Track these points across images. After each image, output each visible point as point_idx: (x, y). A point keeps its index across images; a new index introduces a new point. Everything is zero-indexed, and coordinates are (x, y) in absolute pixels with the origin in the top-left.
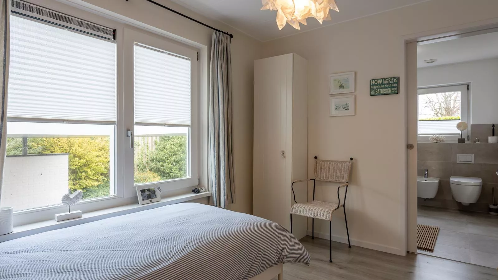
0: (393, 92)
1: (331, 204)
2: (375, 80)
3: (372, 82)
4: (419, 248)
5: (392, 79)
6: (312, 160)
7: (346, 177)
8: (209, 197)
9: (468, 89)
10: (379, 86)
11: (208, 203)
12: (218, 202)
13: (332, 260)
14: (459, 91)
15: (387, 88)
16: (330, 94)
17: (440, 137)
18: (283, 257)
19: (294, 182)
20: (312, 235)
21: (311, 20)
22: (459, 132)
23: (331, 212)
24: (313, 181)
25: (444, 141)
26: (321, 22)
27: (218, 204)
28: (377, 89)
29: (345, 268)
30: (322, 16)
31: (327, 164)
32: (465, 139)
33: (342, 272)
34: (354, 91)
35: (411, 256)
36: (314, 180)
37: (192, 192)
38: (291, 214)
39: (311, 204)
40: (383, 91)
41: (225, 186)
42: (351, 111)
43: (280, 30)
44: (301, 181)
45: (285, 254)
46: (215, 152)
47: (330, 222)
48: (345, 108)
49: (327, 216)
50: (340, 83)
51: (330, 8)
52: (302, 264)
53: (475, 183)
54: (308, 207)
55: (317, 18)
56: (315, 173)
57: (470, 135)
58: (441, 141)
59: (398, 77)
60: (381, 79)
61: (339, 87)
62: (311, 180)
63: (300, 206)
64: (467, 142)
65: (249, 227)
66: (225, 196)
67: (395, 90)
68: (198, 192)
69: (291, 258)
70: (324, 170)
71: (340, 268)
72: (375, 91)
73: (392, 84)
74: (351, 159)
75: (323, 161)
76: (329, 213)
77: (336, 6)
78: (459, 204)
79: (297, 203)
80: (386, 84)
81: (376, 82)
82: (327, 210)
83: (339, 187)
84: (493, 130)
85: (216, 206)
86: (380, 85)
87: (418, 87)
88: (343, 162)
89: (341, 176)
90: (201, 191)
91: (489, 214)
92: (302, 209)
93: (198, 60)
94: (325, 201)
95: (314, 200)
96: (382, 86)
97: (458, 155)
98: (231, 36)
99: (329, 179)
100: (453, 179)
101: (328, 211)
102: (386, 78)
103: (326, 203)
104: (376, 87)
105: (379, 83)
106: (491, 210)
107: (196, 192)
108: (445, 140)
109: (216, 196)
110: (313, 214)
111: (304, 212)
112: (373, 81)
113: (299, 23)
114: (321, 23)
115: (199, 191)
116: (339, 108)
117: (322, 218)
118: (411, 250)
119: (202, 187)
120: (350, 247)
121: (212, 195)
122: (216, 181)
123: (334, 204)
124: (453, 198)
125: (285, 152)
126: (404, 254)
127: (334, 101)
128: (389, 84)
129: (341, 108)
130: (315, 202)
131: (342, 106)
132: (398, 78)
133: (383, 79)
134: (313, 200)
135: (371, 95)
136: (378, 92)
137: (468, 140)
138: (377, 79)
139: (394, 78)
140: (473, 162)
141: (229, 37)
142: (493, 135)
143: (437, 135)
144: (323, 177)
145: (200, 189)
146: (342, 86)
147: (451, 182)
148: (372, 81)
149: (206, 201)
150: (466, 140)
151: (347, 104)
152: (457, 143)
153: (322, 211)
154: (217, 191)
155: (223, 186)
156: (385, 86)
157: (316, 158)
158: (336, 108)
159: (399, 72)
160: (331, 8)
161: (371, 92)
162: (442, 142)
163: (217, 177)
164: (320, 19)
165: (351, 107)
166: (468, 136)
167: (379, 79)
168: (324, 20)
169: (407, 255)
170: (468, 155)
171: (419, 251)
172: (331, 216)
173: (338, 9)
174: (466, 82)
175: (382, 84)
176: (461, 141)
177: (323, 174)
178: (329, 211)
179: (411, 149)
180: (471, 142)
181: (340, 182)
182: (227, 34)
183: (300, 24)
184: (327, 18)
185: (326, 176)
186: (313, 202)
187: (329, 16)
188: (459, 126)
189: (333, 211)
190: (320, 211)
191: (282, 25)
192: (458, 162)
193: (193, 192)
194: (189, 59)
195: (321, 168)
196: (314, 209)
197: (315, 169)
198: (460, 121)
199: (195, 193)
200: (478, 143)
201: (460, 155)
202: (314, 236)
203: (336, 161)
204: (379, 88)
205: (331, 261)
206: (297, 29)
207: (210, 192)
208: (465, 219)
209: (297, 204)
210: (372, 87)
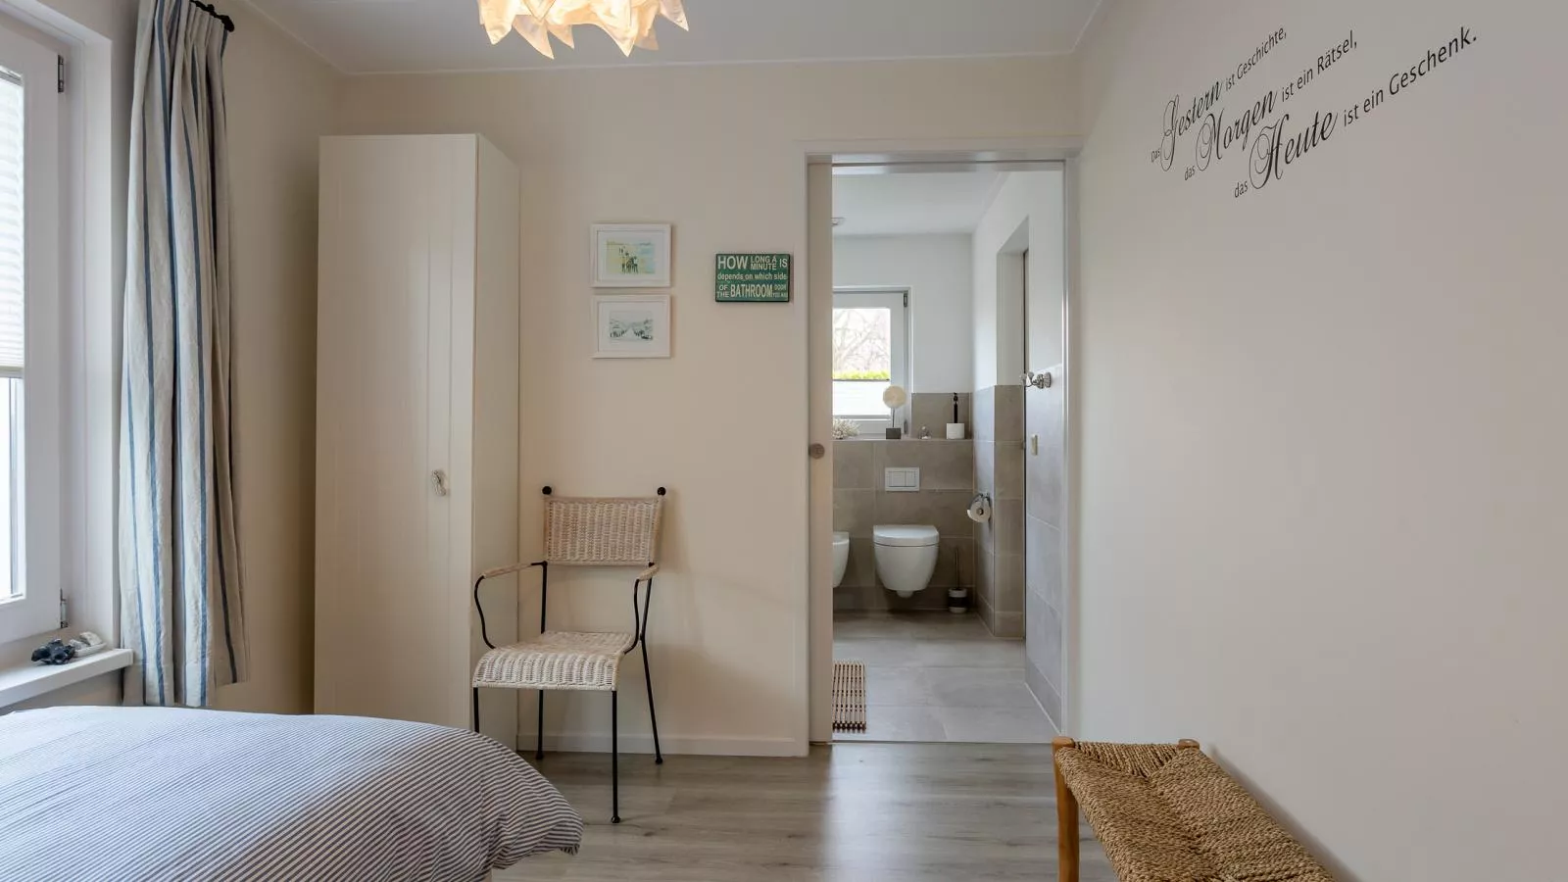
0: (777, 295)
1: (604, 637)
2: (728, 255)
3: (720, 262)
4: (838, 727)
5: (774, 259)
6: (533, 500)
7: (647, 544)
8: (122, 673)
9: (905, 305)
10: (740, 277)
11: (120, 698)
12: (168, 684)
13: (621, 815)
14: (888, 307)
15: (761, 282)
16: (597, 284)
17: (849, 424)
18: (505, 846)
19: (482, 578)
20: (536, 749)
21: (590, 35)
22: (887, 411)
23: (615, 662)
24: (541, 567)
25: (855, 435)
26: (626, 49)
27: (169, 694)
28: (735, 282)
29: (664, 830)
30: (633, 32)
31: (584, 509)
32: (900, 429)
33: (654, 844)
34: (667, 284)
35: (820, 750)
36: (544, 564)
37: (35, 658)
38: (476, 690)
39: (540, 644)
40: (751, 291)
41: (204, 617)
42: (658, 346)
43: (493, 43)
44: (504, 571)
45: (509, 833)
46: (153, 482)
47: (615, 693)
48: (642, 332)
49: (602, 678)
50: (627, 254)
51: (659, 10)
52: (557, 853)
53: (925, 540)
54: (537, 656)
55: (616, 35)
56: (545, 541)
57: (910, 421)
58: (849, 435)
59: (789, 256)
60: (745, 255)
61: (623, 266)
62: (533, 564)
63: (506, 656)
64: (904, 438)
65: (376, 763)
66: (207, 659)
67: (783, 291)
68: (68, 655)
69: (527, 843)
70: (575, 529)
71: (648, 835)
72: (728, 289)
73: (773, 273)
74: (662, 491)
75: (573, 500)
76: (610, 667)
77: (680, 8)
78: (892, 595)
79: (492, 647)
80: (758, 272)
81: (731, 264)
82: (601, 658)
83: (638, 581)
84: (956, 406)
85: (162, 703)
86: (742, 271)
87: (835, 287)
88: (635, 501)
89: (630, 547)
90: (83, 650)
91: (948, 611)
92: (516, 668)
93: (60, 90)
94: (579, 631)
95: (546, 632)
96: (749, 277)
97: (887, 470)
98: (229, 25)
99: (594, 558)
100: (881, 534)
101: (605, 661)
102: (759, 255)
103: (587, 635)
104: (730, 277)
105: (739, 267)
106: (952, 602)
107: (59, 657)
108: (859, 432)
109: (158, 664)
110: (554, 680)
111: (524, 676)
112: (722, 260)
113: (550, 34)
114: (627, 52)
115: (74, 652)
116: (623, 332)
117: (586, 685)
118: (818, 738)
119: (85, 634)
120: (659, 760)
121: (138, 661)
122: (161, 600)
123: (612, 635)
124: (879, 582)
125: (446, 473)
126: (803, 750)
127: (610, 309)
128: (767, 272)
129: (630, 333)
130: (548, 636)
131: (634, 324)
132: (790, 258)
133: (749, 255)
134: (543, 631)
135: (718, 301)
136: (735, 292)
137: (906, 432)
138: (735, 255)
139: (780, 256)
140: (917, 489)
141: (219, 24)
142: (956, 422)
143: (842, 420)
144: (573, 554)
145: (73, 642)
146: (631, 265)
147: (875, 537)
148: (719, 258)
149: (110, 690)
150: (902, 431)
151: (647, 322)
152: (884, 439)
153: (587, 663)
154: (166, 644)
155: (197, 615)
156: (757, 277)
157: (547, 490)
158: (612, 331)
159: (790, 240)
160: (664, 12)
161: (717, 289)
162: (851, 439)
163: (165, 583)
164: (625, 39)
165: (660, 331)
166: (906, 423)
167: (740, 255)
168: (639, 45)
169: (811, 751)
170: (907, 469)
171: (837, 735)
172: (618, 677)
173: (685, 21)
174: (902, 286)
175: (748, 270)
176: (893, 434)
177: (573, 543)
178: (610, 661)
179: (819, 458)
180: (912, 437)
181: (629, 563)
182: (210, 9)
183: (553, 40)
184: (647, 39)
185: (584, 548)
186: (542, 638)
187: (653, 36)
188: (888, 397)
189: (621, 659)
190: (579, 663)
191: (501, 28)
192: (887, 488)
193: (39, 662)
194: (18, 79)
195: (566, 525)
196: (558, 660)
197: (545, 530)
198: (888, 385)
199: (48, 663)
200: (926, 442)
201: (892, 469)
202: (545, 748)
203: (613, 499)
204: (741, 282)
205: (616, 820)
206: (544, 53)
207: (130, 650)
208: (908, 629)
209: (494, 652)
210: (721, 276)
